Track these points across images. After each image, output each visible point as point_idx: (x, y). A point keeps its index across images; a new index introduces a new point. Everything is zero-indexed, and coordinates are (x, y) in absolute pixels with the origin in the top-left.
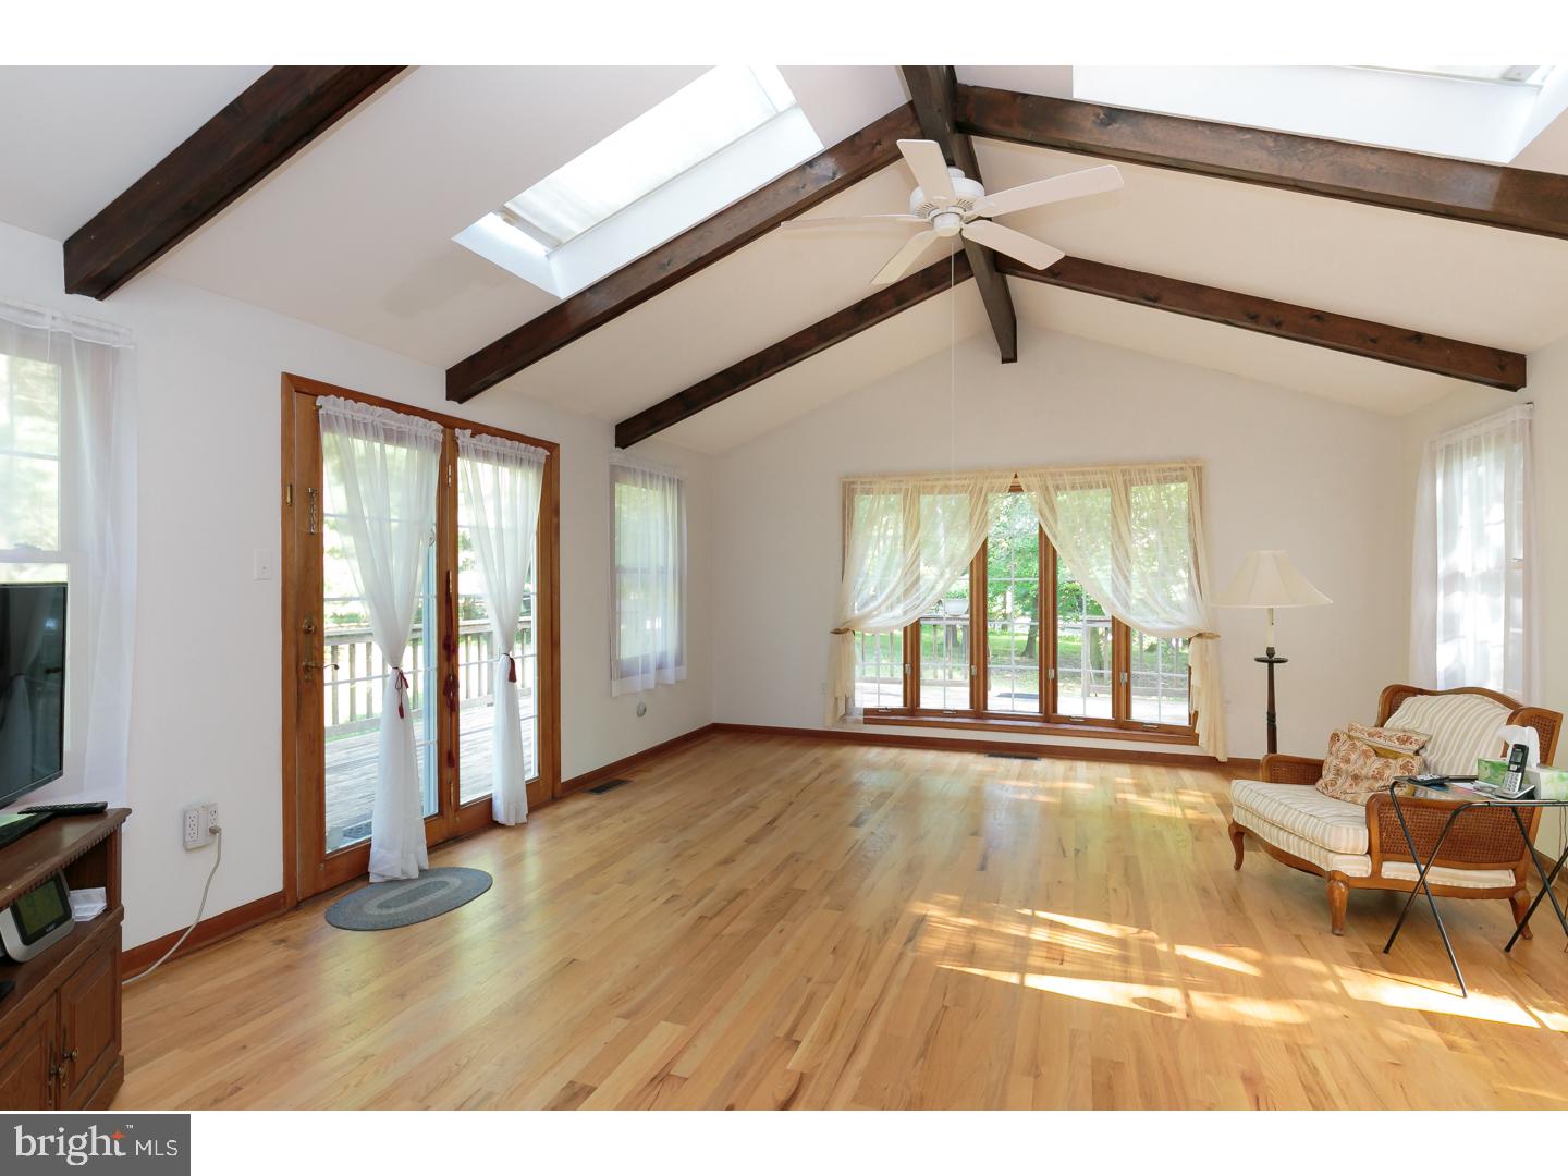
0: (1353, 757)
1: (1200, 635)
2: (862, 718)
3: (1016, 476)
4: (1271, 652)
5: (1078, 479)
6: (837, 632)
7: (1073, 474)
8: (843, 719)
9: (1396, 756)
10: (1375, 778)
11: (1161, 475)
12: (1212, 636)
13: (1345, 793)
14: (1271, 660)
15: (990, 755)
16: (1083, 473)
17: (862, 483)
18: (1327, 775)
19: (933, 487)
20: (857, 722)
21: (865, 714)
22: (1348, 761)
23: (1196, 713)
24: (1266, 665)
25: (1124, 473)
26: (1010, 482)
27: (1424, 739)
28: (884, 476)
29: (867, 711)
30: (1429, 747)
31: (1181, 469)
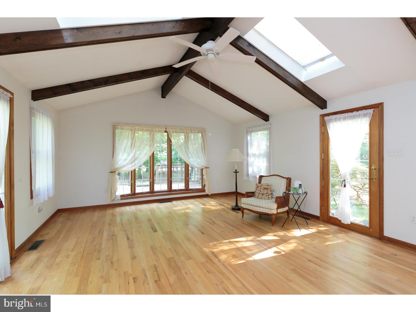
0: (261, 190)
1: (206, 168)
2: (120, 198)
3: (166, 128)
4: (236, 170)
5: (181, 131)
6: (112, 172)
7: (179, 129)
8: (113, 200)
9: (268, 189)
10: (267, 194)
11: (198, 131)
12: (208, 168)
13: (262, 197)
14: (236, 172)
15: (160, 203)
16: (182, 129)
17: (121, 126)
18: (257, 194)
19: (143, 129)
20: (118, 200)
21: (121, 197)
22: (261, 191)
23: (205, 185)
24: (235, 173)
25: (190, 130)
26: (164, 130)
27: (271, 185)
28: (128, 124)
29: (122, 196)
30: (272, 186)
31: (202, 130)
